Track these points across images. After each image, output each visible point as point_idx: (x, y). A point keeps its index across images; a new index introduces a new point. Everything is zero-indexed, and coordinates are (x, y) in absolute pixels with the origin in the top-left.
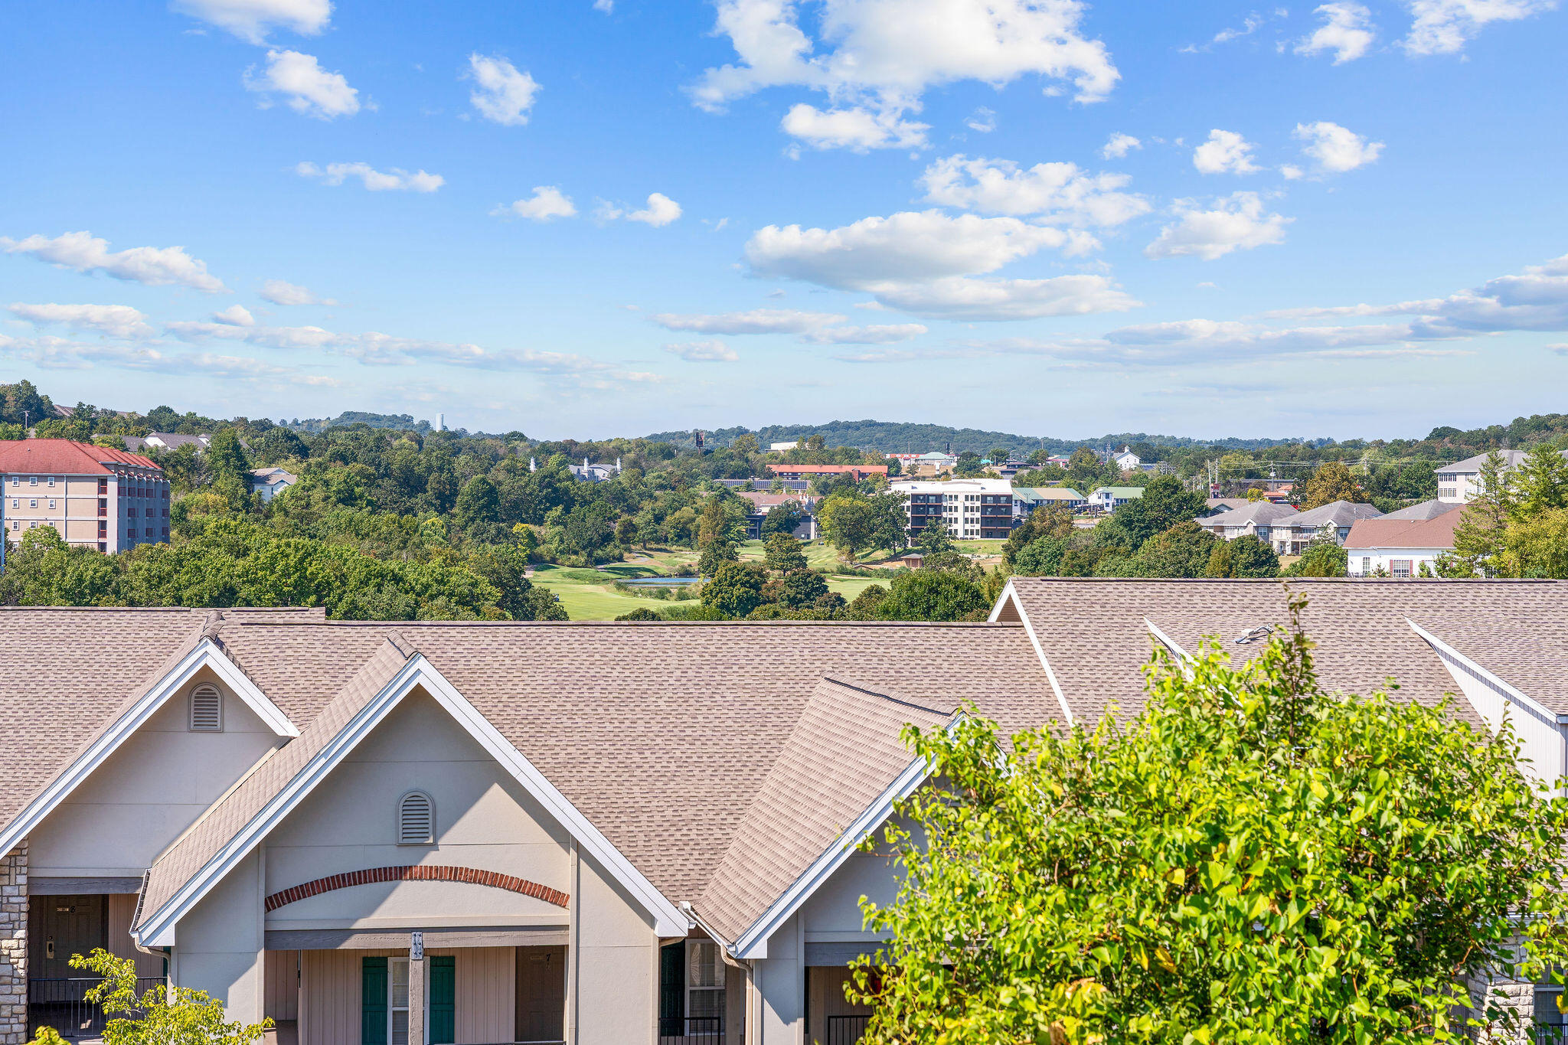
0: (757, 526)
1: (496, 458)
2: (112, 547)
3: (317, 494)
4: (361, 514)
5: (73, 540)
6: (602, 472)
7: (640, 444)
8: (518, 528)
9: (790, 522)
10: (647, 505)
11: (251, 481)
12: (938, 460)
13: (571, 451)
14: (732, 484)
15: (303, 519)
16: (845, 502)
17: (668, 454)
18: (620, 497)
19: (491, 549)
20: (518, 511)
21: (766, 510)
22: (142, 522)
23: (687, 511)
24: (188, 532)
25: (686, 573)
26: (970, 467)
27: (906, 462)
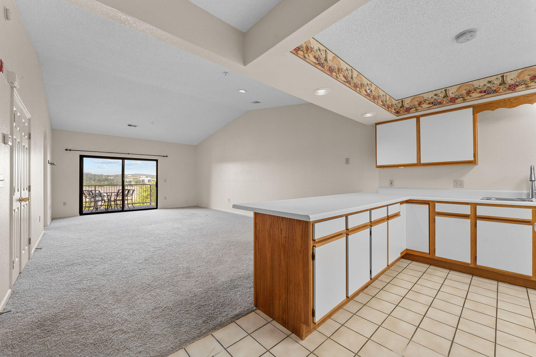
7: (115, 175)
9: (130, 182)
10: (116, 181)
12: (144, 177)
13: (108, 176)
16: (135, 180)
21: (128, 181)
23: (120, 181)
26: (147, 177)
27: (141, 177)
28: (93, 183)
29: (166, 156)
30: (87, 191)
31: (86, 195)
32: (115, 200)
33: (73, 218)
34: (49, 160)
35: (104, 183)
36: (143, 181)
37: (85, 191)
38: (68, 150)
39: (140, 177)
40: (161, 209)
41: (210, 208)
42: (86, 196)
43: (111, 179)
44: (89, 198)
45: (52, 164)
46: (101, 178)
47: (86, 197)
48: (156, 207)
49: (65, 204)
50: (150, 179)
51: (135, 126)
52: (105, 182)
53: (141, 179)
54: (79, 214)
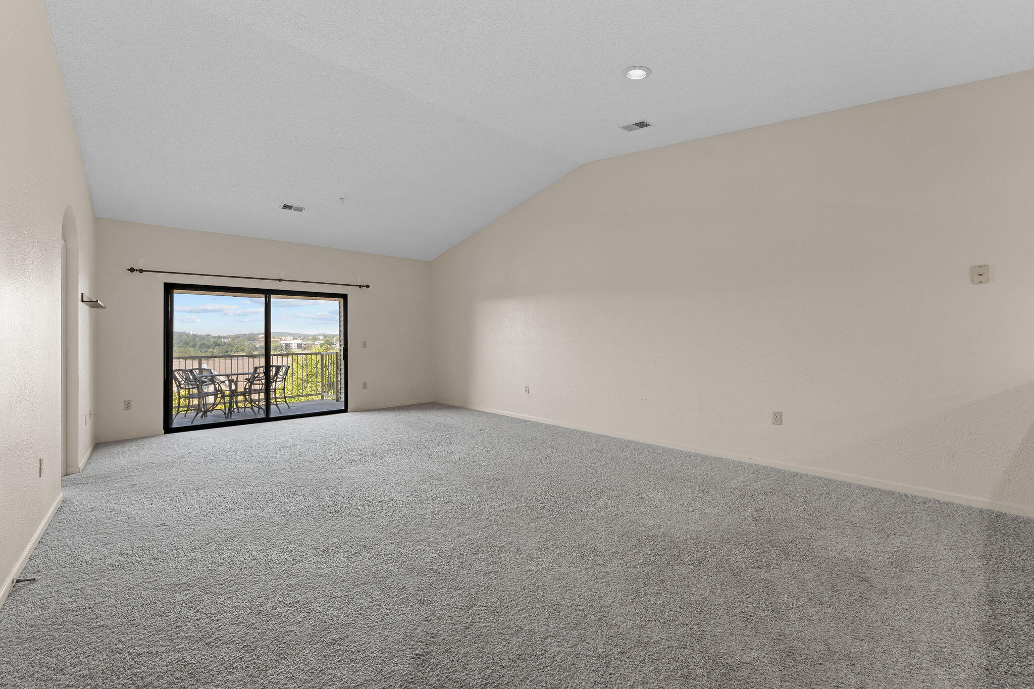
1: (204, 339)
7: (234, 336)
8: (209, 350)
10: (235, 346)
12: (289, 338)
13: (220, 337)
14: (251, 342)
17: (239, 337)
18: (230, 344)
21: (258, 346)
26: (295, 339)
28: (192, 352)
29: (365, 286)
30: (181, 372)
31: (180, 380)
32: (247, 392)
33: (147, 441)
34: (82, 294)
35: (212, 351)
36: (287, 346)
37: (176, 370)
38: (137, 270)
39: (282, 339)
40: (357, 413)
41: (471, 407)
42: (179, 382)
43: (225, 343)
44: (186, 389)
45: (93, 304)
46: (207, 340)
47: (179, 386)
48: (343, 408)
49: (127, 405)
50: (300, 341)
51: (300, 209)
52: (214, 349)
53: (282, 342)
54: (164, 428)
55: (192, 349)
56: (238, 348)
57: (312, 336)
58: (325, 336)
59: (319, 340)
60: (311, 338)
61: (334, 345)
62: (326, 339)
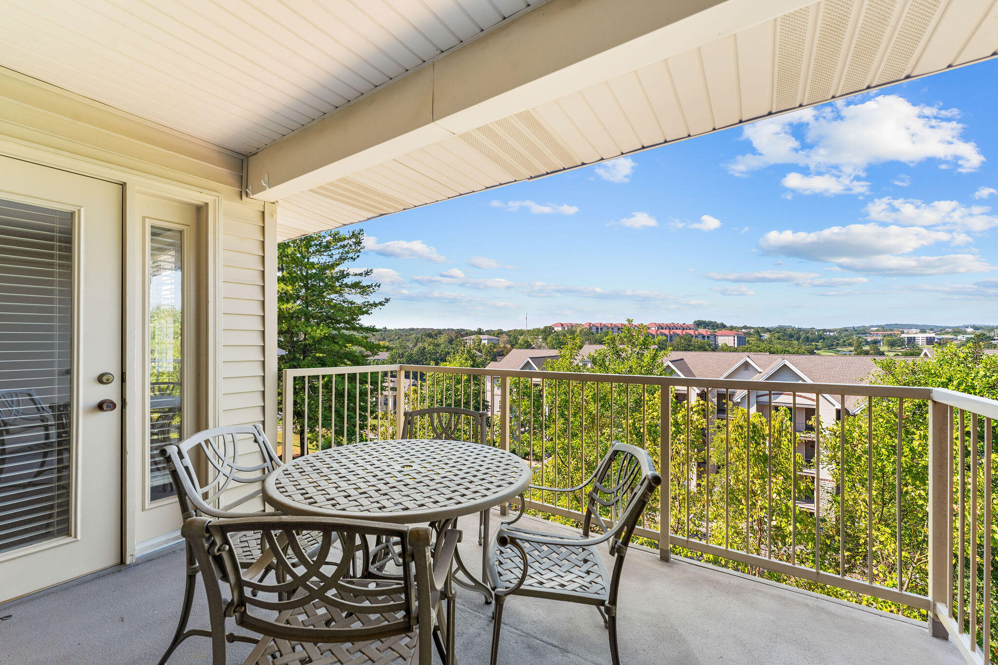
0: (867, 343)
1: (809, 332)
2: (736, 346)
3: (773, 338)
4: (781, 341)
5: (729, 345)
6: (832, 334)
7: (840, 329)
8: (813, 343)
9: (876, 342)
10: (842, 339)
11: (760, 336)
12: (914, 330)
13: (825, 331)
14: (862, 336)
15: (770, 342)
16: (890, 338)
17: (847, 331)
18: (836, 338)
19: (807, 347)
20: (813, 341)
21: (870, 340)
22: (741, 343)
23: (851, 340)
24: (749, 344)
25: (851, 351)
26: (923, 331)
27: (905, 331)
39: (903, 332)
43: (831, 337)
50: (933, 335)
53: (903, 336)
55: (796, 342)
56: (844, 342)
57: (952, 328)
58: (976, 328)
59: (965, 333)
60: (950, 330)
61: (994, 340)
62: (978, 332)
